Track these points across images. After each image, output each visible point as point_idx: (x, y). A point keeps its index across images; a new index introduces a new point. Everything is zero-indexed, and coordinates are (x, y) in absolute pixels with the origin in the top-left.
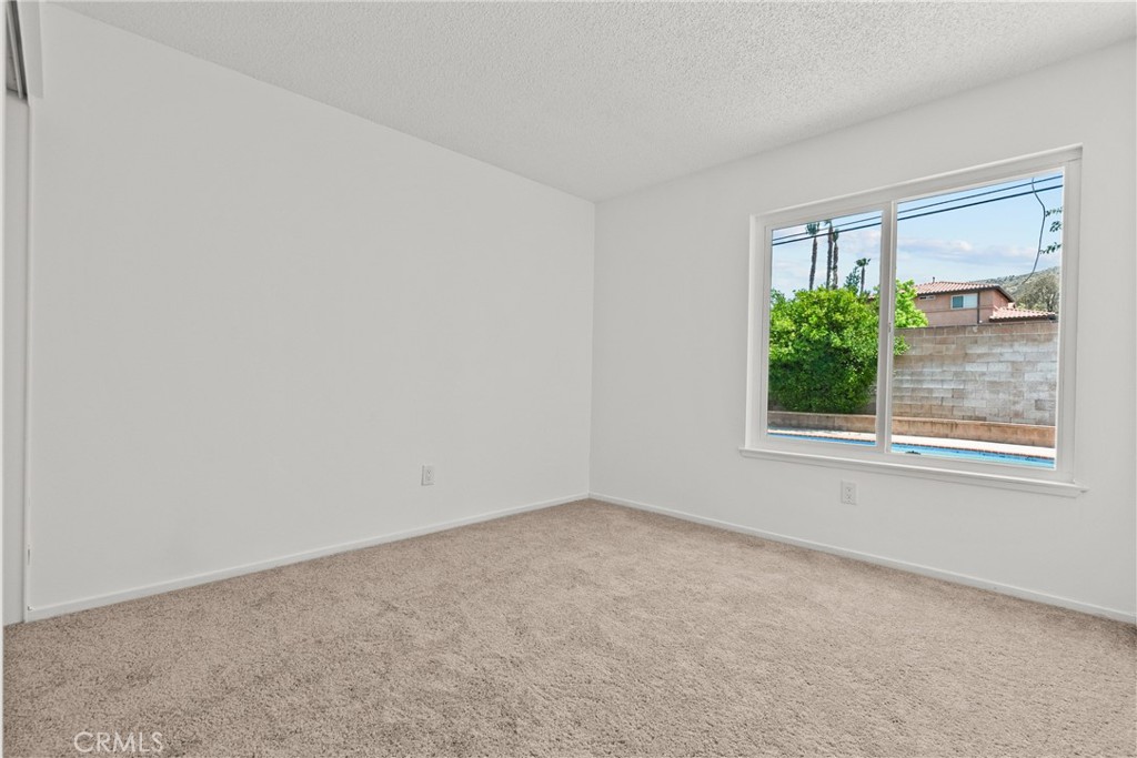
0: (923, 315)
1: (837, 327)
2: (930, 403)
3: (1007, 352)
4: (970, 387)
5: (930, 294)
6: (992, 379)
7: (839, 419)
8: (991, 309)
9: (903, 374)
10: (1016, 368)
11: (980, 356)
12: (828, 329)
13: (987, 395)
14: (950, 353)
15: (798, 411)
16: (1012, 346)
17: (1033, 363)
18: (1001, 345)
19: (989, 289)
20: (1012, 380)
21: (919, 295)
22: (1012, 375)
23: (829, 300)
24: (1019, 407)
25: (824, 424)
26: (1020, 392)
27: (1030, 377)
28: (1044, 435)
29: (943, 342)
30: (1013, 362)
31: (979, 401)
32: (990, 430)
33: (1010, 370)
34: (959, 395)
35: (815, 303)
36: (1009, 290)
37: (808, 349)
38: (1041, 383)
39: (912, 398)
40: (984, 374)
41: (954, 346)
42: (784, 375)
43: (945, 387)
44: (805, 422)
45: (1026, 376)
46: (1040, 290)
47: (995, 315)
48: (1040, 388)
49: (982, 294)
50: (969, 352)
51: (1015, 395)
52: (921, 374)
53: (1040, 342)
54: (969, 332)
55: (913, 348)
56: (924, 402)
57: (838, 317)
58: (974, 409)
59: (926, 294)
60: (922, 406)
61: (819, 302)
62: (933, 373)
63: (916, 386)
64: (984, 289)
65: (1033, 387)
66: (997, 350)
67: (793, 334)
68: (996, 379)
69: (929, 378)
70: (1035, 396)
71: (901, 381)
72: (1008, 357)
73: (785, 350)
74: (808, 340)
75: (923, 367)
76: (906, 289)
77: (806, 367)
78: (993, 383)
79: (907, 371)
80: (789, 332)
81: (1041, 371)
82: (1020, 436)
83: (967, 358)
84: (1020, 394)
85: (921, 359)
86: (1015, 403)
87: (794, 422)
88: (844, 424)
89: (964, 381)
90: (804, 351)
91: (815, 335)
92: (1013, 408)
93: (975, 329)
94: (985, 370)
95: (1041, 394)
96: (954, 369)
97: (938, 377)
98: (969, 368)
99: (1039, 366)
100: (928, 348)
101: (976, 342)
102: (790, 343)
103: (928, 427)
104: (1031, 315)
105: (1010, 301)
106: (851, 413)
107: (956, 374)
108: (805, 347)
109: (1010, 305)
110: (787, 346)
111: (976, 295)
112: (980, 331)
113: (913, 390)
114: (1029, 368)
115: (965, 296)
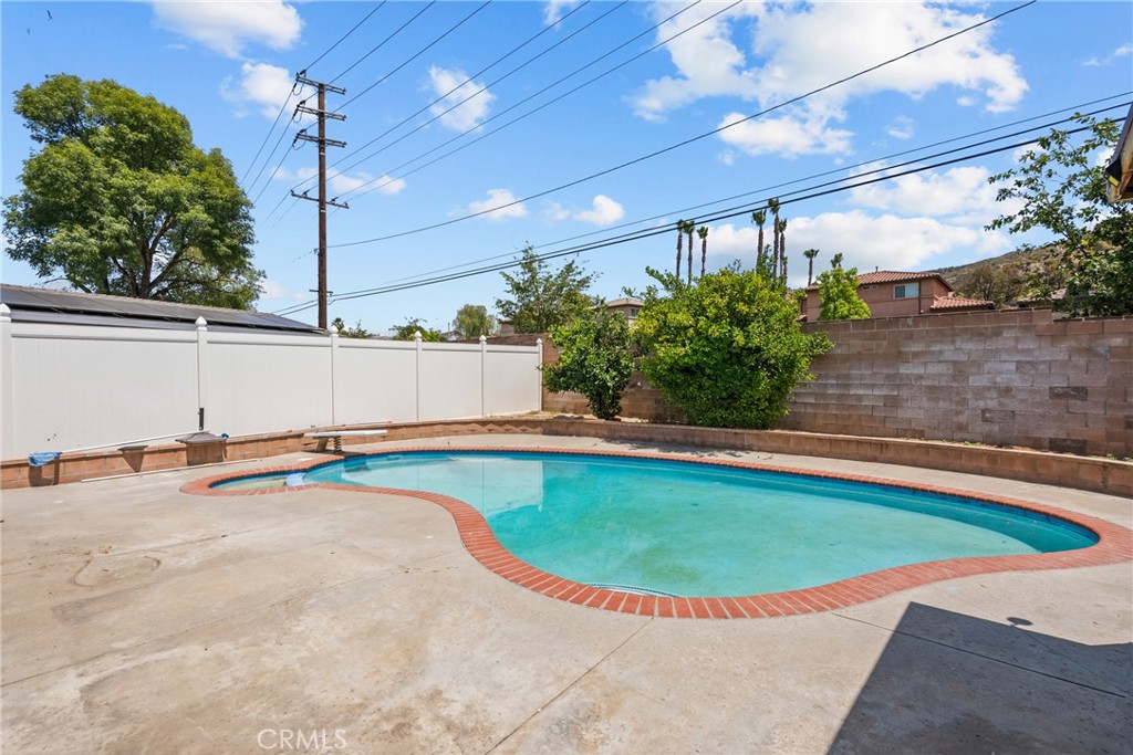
0: (865, 305)
1: (742, 322)
2: (859, 413)
3: (948, 350)
4: (905, 393)
5: (873, 284)
6: (930, 383)
7: (748, 435)
8: (933, 298)
9: (827, 377)
10: (960, 371)
11: (916, 355)
12: (731, 324)
13: (925, 403)
14: (881, 351)
15: (701, 425)
16: (953, 342)
17: (977, 364)
18: (941, 342)
19: (930, 278)
20: (954, 385)
21: (861, 285)
22: (954, 378)
23: (733, 286)
24: (962, 419)
25: (732, 442)
26: (965, 399)
27: (975, 381)
28: (996, 462)
29: (873, 337)
30: (955, 363)
31: (916, 410)
32: (928, 453)
33: (951, 371)
34: (893, 403)
35: (715, 290)
36: (949, 280)
37: (707, 349)
38: (989, 388)
39: (838, 407)
40: (920, 377)
41: (885, 343)
42: (684, 381)
43: (875, 393)
44: (710, 440)
45: (970, 378)
46: (978, 280)
47: (936, 304)
48: (988, 394)
49: (923, 283)
50: (903, 349)
51: (958, 403)
52: (848, 376)
53: (987, 337)
54: (903, 325)
55: (838, 345)
56: (853, 412)
57: (742, 307)
58: (910, 421)
59: (869, 284)
60: (849, 417)
61: (720, 289)
62: (862, 375)
63: (842, 392)
64: (925, 278)
65: (980, 393)
66: (937, 347)
67: (691, 330)
68: (936, 383)
69: (857, 382)
70: (982, 404)
71: (825, 386)
72: (949, 355)
73: (681, 351)
74: (707, 339)
75: (850, 369)
76: (848, 278)
77: (708, 371)
78: (931, 389)
79: (830, 372)
80: (686, 328)
81: (989, 373)
82: (964, 462)
83: (901, 357)
84: (964, 402)
85: (847, 358)
86: (958, 413)
87: (697, 440)
88: (754, 442)
89: (898, 385)
90: (703, 352)
91: (715, 331)
92: (955, 419)
93: (910, 321)
94: (921, 371)
95: (989, 402)
96: (886, 371)
97: (868, 381)
98: (904, 370)
99: (987, 367)
100: (856, 344)
101: (911, 337)
102: (687, 342)
103: (853, 447)
104: (970, 304)
105: (951, 291)
106: (765, 427)
107: (888, 377)
108: (704, 346)
109: (950, 294)
110: (684, 346)
111: (917, 284)
112: (916, 324)
113: (840, 396)
114: (974, 370)
115: (906, 285)
